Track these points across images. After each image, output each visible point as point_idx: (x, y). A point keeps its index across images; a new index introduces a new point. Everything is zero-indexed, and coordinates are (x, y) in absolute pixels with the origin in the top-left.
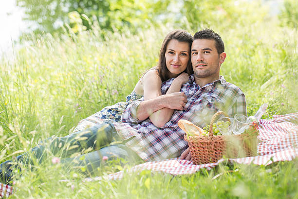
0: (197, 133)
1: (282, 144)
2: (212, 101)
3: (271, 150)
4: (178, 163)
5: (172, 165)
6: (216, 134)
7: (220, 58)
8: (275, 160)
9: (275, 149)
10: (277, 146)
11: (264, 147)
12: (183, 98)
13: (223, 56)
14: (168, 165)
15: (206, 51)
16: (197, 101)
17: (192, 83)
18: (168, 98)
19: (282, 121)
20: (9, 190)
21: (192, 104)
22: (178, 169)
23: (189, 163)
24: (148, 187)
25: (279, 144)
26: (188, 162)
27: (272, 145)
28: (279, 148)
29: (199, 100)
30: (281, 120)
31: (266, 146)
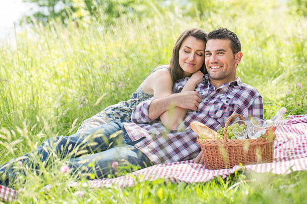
0: (210, 136)
1: (299, 149)
2: (227, 102)
3: (288, 154)
4: (190, 167)
5: (184, 170)
6: (230, 138)
7: (236, 58)
8: (294, 169)
9: (292, 154)
10: (293, 150)
11: (280, 151)
12: (196, 97)
13: (239, 56)
14: (179, 169)
15: (220, 52)
16: (211, 102)
17: (207, 83)
18: (180, 96)
19: (298, 122)
20: (12, 194)
21: (206, 104)
22: (190, 175)
23: (201, 167)
24: (161, 197)
25: (296, 149)
26: (200, 165)
27: (289, 149)
28: (296, 153)
29: (213, 101)
30: (297, 120)
31: (282, 150)
